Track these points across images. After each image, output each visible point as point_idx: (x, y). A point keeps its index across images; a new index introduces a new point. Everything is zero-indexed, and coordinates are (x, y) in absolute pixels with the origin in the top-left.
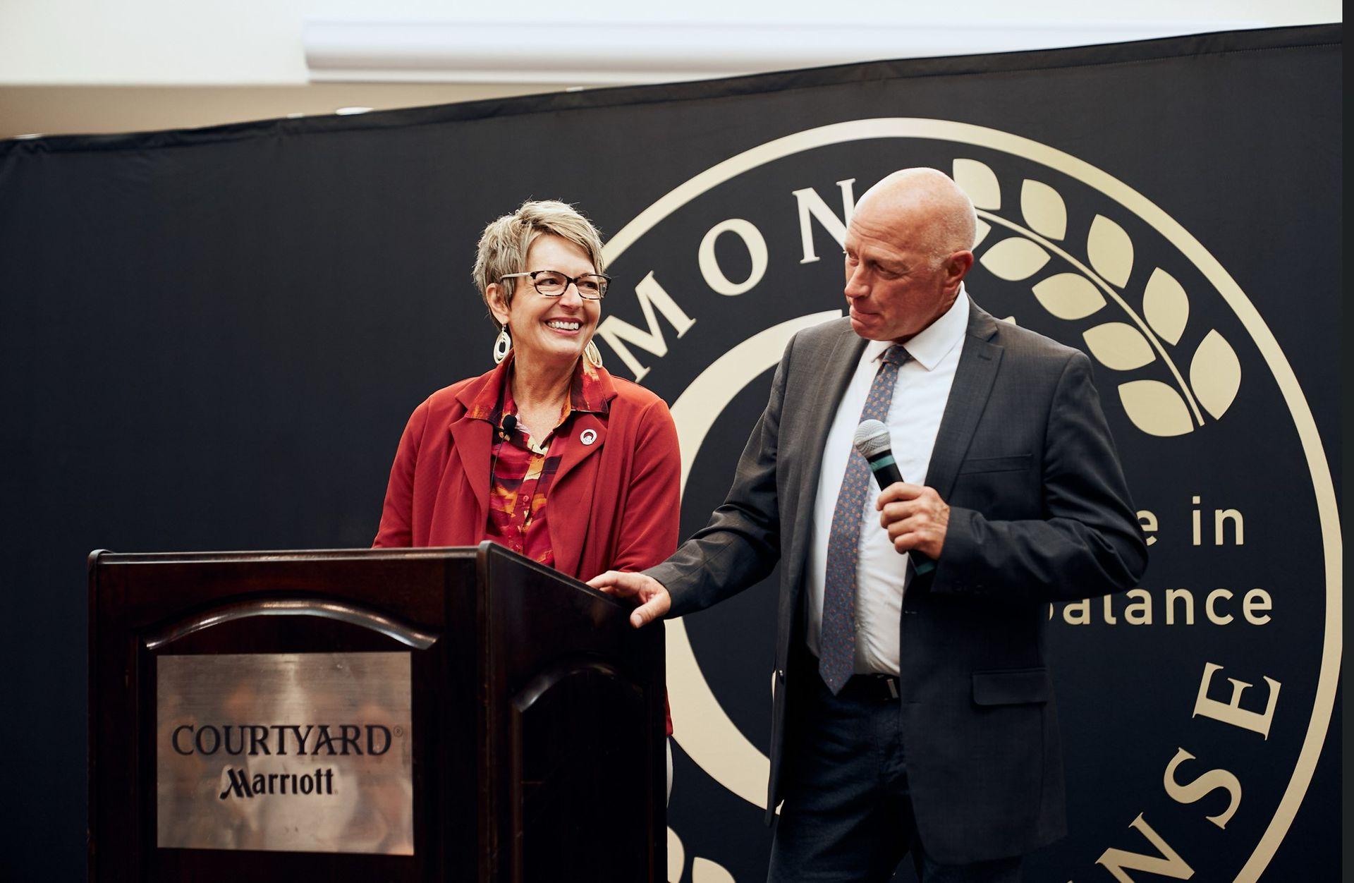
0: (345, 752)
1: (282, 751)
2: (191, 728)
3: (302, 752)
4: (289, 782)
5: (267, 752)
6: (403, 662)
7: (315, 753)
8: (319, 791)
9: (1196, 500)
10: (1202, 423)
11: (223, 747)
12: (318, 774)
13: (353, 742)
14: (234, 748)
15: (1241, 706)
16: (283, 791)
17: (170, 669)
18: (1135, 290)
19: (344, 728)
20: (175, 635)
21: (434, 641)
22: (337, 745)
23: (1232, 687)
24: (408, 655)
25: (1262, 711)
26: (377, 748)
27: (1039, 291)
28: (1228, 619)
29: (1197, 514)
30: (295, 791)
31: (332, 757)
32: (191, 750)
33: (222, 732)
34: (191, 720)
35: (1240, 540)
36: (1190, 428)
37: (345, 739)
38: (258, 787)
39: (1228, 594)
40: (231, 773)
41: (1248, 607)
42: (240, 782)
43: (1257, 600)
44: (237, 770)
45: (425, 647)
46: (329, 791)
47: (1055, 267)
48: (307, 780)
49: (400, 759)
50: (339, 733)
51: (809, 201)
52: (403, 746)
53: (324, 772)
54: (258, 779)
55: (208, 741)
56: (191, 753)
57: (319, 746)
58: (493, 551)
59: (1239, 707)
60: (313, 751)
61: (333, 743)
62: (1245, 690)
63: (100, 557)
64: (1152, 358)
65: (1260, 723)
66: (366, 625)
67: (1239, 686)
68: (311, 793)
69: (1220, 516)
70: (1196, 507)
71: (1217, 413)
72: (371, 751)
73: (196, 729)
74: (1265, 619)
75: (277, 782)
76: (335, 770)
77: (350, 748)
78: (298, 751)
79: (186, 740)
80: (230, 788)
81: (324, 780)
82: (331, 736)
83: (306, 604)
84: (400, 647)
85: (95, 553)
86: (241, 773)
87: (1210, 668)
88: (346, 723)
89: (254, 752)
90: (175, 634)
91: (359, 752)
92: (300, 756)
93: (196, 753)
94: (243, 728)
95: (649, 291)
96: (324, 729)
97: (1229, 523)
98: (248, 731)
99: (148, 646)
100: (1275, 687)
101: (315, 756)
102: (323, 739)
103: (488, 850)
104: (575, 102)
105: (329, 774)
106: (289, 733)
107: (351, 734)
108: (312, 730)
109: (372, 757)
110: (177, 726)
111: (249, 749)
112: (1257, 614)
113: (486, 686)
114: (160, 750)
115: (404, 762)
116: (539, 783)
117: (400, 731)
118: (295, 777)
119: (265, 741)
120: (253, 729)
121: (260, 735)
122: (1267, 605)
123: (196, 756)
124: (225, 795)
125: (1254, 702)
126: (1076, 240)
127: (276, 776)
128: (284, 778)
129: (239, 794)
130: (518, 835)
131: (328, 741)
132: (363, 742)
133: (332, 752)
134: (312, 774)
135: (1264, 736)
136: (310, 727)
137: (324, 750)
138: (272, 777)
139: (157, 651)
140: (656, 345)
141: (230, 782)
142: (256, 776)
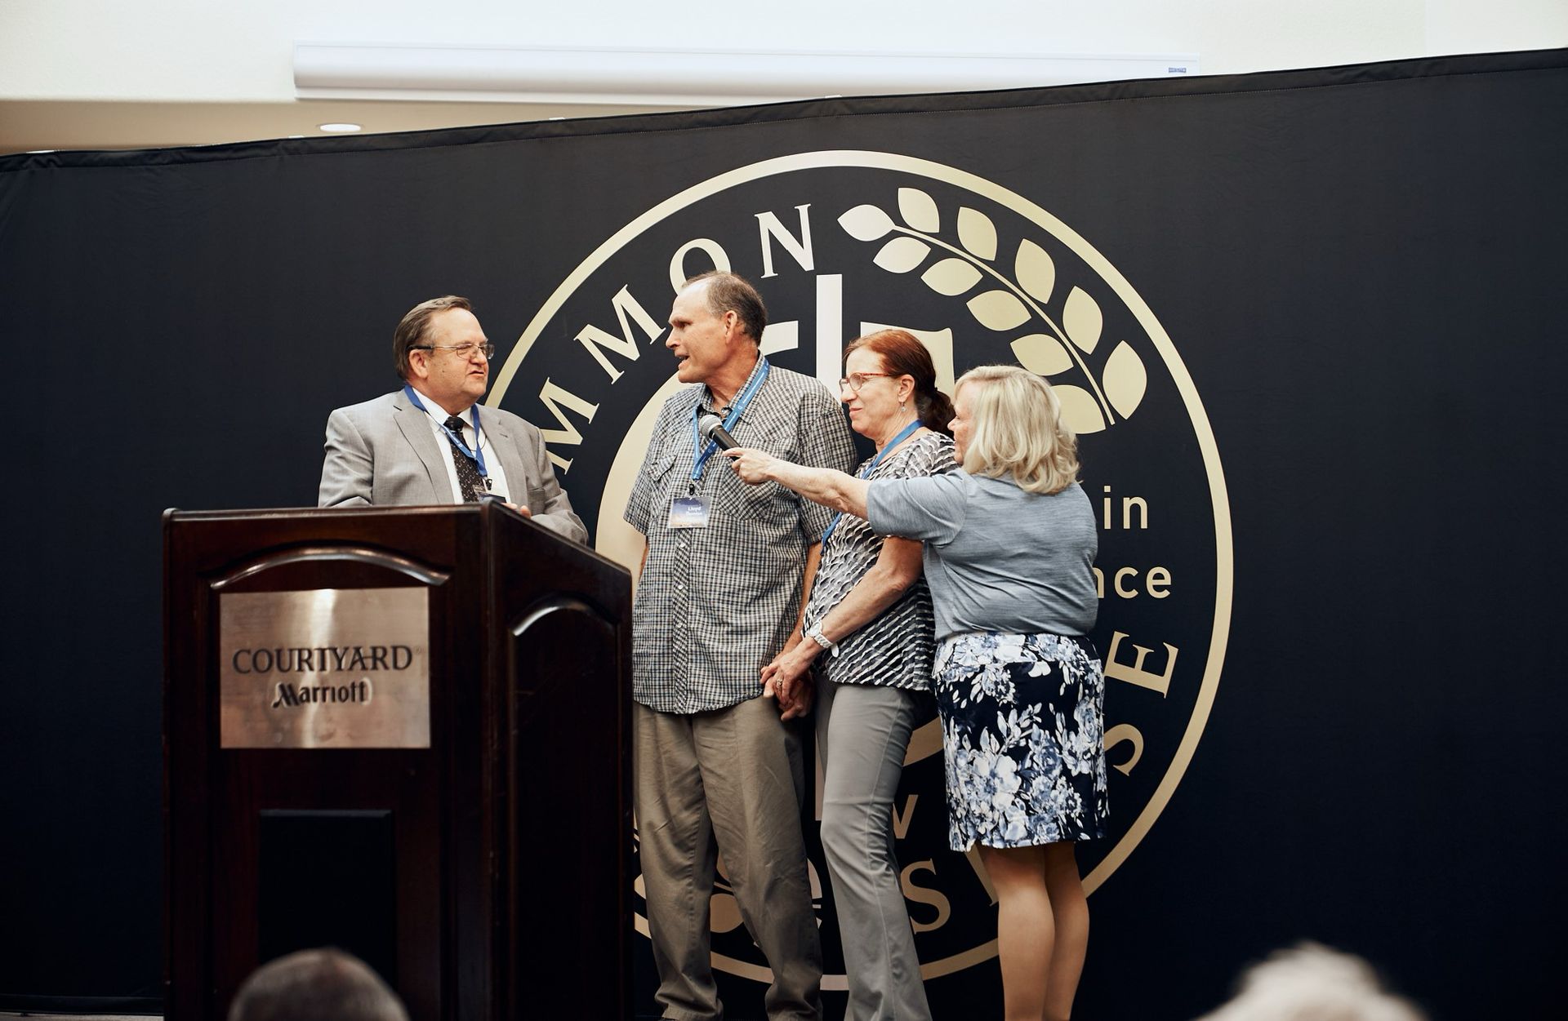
0: (375, 667)
1: (323, 668)
2: (249, 652)
3: (339, 668)
4: (328, 694)
5: (311, 669)
6: (423, 594)
7: (351, 669)
8: (354, 700)
9: (1107, 489)
10: (1112, 422)
11: (275, 666)
12: (353, 686)
13: (382, 660)
14: (286, 666)
15: (1144, 669)
16: (324, 699)
17: (230, 605)
18: (1056, 306)
19: (374, 649)
20: (236, 577)
21: (446, 577)
22: (369, 663)
23: (1136, 651)
24: (425, 590)
25: (1162, 673)
26: (401, 663)
27: (973, 305)
28: (1134, 593)
29: (1107, 501)
30: (333, 700)
31: (365, 672)
32: (247, 669)
33: (275, 654)
34: (248, 645)
35: (1144, 525)
36: (1103, 427)
37: (375, 658)
38: (304, 697)
39: (1134, 572)
40: (282, 687)
41: (1150, 582)
42: (289, 693)
43: (1159, 576)
44: (286, 685)
45: (440, 583)
46: (362, 699)
47: (987, 284)
48: (343, 692)
49: (419, 672)
50: (370, 653)
51: (768, 222)
52: (421, 662)
53: (357, 684)
54: (303, 691)
55: (264, 661)
56: (249, 671)
57: (354, 663)
58: (494, 506)
59: (1143, 669)
60: (349, 666)
61: (365, 661)
62: (1148, 654)
63: (172, 516)
64: (1071, 365)
65: (1160, 684)
66: (391, 566)
67: (1142, 652)
68: (347, 701)
69: (1128, 503)
70: (1108, 495)
71: (1126, 415)
72: (396, 666)
73: (253, 653)
74: (1166, 593)
75: (319, 694)
76: (367, 680)
77: (379, 664)
78: (336, 666)
79: (245, 661)
80: (280, 700)
81: (357, 691)
82: (362, 656)
83: (343, 551)
84: (419, 584)
85: (168, 511)
86: (290, 687)
87: (1118, 636)
88: (375, 644)
89: (300, 669)
90: (234, 577)
91: (386, 667)
92: (339, 672)
93: (253, 669)
94: (291, 650)
95: (624, 301)
96: (357, 650)
97: (1135, 509)
98: (296, 654)
99: (212, 585)
100: (1173, 652)
101: (351, 672)
102: (357, 658)
103: (490, 742)
104: (557, 130)
105: (362, 686)
106: (328, 653)
107: (380, 653)
108: (348, 651)
109: (397, 672)
110: (237, 651)
111: (296, 667)
112: (1158, 588)
113: (488, 613)
114: (223, 670)
115: (422, 675)
116: (530, 693)
117: (419, 651)
118: (333, 689)
119: (310, 661)
120: (300, 651)
121: (306, 655)
122: (1167, 581)
123: (254, 673)
124: (276, 705)
125: (1155, 665)
126: (1005, 260)
127: (318, 689)
128: (324, 690)
129: (288, 703)
130: (513, 732)
131: (361, 659)
132: (389, 659)
133: (364, 668)
134: (348, 685)
135: (1163, 694)
136: (346, 649)
137: (358, 666)
138: (315, 690)
139: (223, 589)
140: (630, 350)
141: (281, 695)
142: (303, 689)
